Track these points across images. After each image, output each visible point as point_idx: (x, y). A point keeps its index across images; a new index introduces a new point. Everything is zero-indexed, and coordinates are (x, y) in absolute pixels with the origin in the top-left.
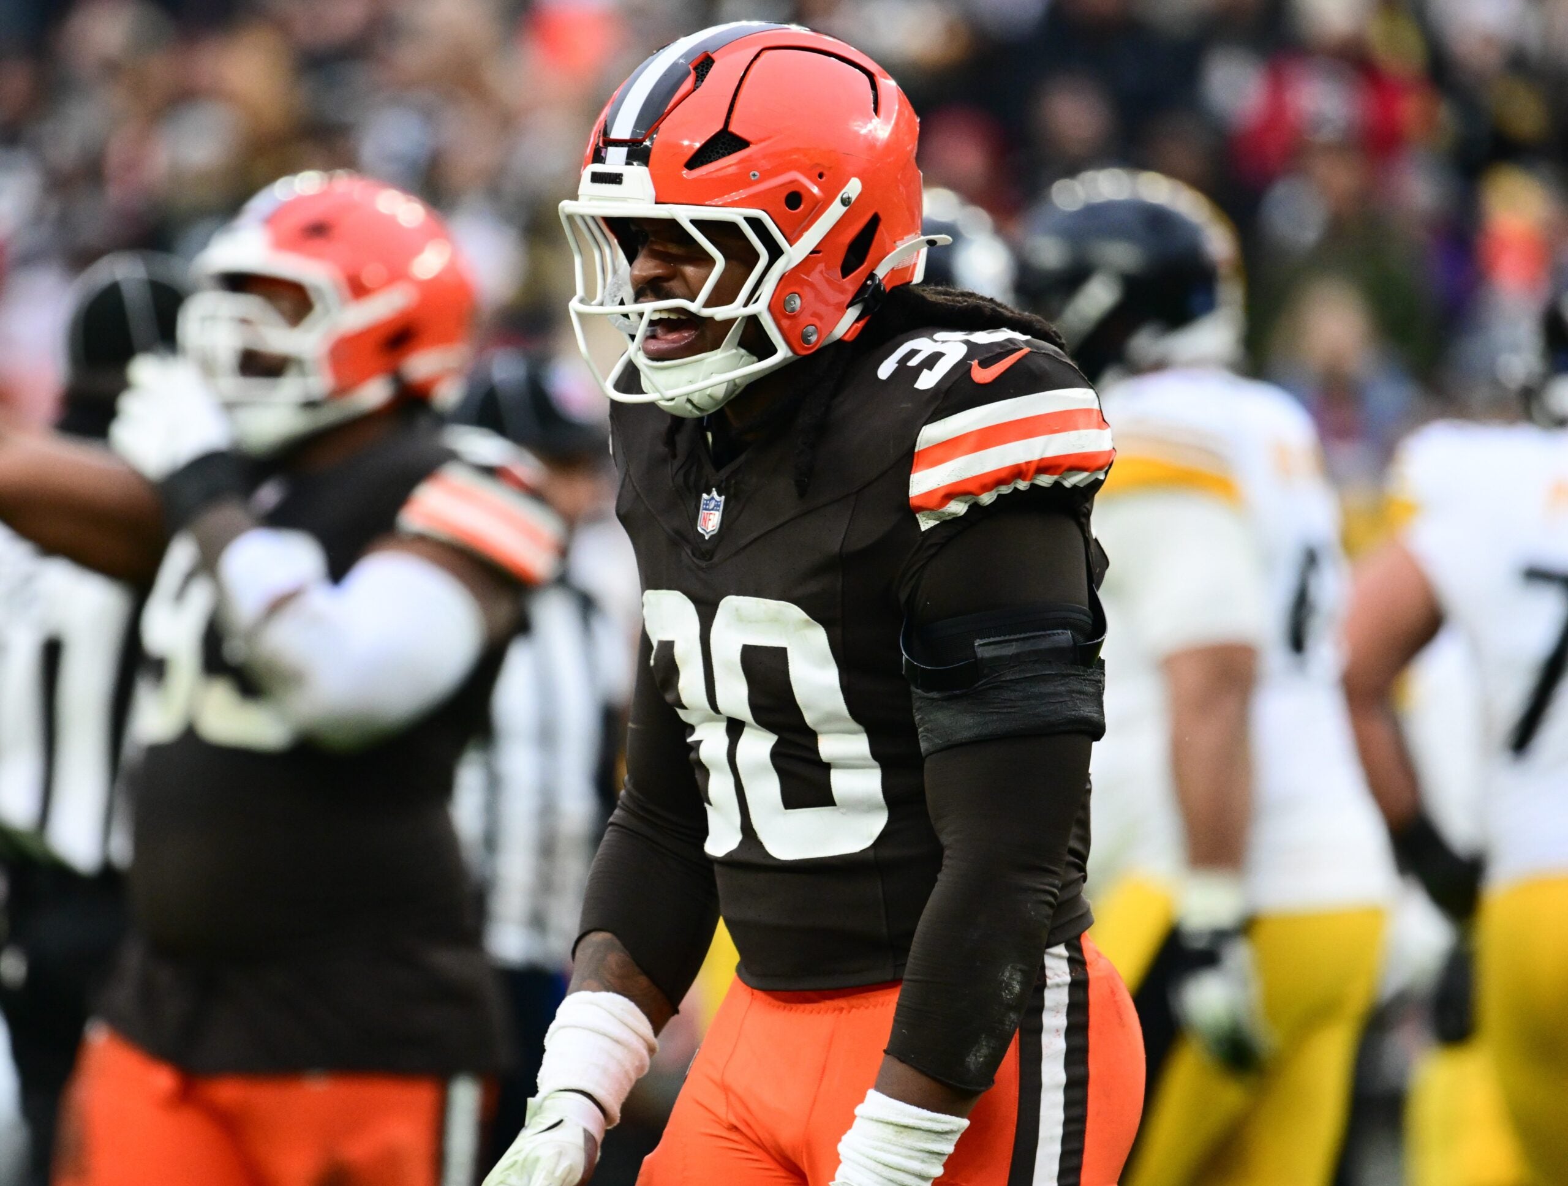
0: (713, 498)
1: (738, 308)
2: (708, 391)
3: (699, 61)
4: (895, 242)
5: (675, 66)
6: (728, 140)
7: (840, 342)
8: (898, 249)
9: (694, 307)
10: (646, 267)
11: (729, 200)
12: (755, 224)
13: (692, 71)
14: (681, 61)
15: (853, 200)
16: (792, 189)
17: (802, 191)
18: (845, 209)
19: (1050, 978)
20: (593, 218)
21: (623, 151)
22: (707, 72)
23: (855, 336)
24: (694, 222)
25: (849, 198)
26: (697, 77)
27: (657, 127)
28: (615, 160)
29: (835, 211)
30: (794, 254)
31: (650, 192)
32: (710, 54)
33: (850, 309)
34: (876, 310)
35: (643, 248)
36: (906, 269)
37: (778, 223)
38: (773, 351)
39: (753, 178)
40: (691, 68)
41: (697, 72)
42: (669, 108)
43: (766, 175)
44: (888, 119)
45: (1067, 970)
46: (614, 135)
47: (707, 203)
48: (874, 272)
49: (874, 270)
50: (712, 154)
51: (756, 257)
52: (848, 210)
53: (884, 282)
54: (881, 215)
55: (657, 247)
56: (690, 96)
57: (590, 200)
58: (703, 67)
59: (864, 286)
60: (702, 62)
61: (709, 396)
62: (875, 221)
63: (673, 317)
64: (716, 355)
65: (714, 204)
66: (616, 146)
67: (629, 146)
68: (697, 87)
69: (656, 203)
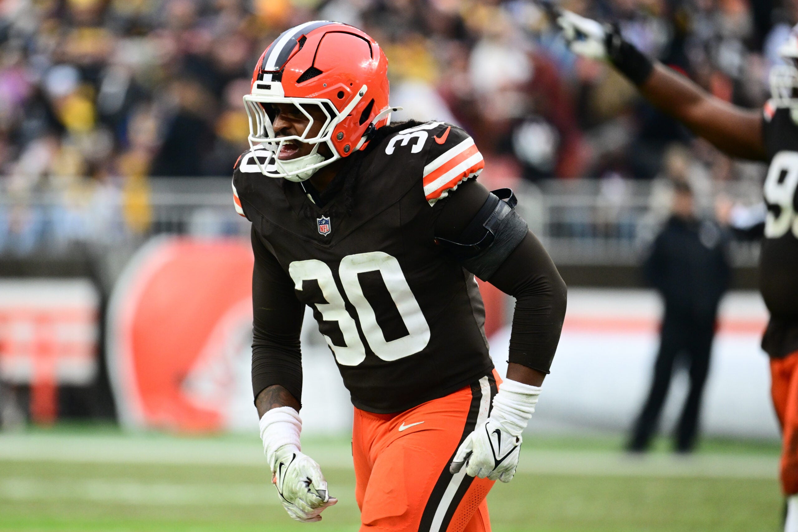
0: (323, 219)
1: (319, 139)
2: (305, 172)
3: (301, 38)
4: (380, 110)
5: (290, 41)
6: (313, 71)
7: (359, 151)
8: (381, 113)
9: (301, 139)
10: (279, 123)
11: (314, 96)
12: (326, 105)
13: (298, 42)
14: (293, 38)
15: (364, 94)
16: (341, 90)
17: (344, 91)
18: (361, 97)
19: (483, 388)
20: (256, 103)
21: (271, 75)
22: (304, 43)
23: (364, 149)
24: (301, 105)
25: (363, 93)
26: (300, 45)
27: (285, 66)
28: (267, 79)
29: (357, 98)
30: (341, 116)
31: (282, 93)
32: (305, 35)
33: (362, 138)
34: (373, 138)
35: (278, 115)
36: (384, 121)
37: (335, 104)
38: (332, 156)
39: (324, 86)
40: (297, 41)
41: (300, 43)
42: (289, 58)
43: (329, 85)
44: (376, 61)
45: (489, 384)
46: (266, 69)
47: (306, 97)
48: (372, 122)
49: (372, 121)
50: (307, 77)
51: (326, 118)
52: (362, 98)
53: (376, 126)
54: (375, 100)
55: (283, 115)
56: (298, 53)
57: (257, 95)
58: (302, 41)
59: (368, 129)
60: (302, 39)
61: (306, 174)
62: (372, 102)
63: (291, 143)
64: (308, 157)
65: (308, 97)
66: (267, 73)
67: (273, 74)
68: (300, 49)
69: (285, 97)
